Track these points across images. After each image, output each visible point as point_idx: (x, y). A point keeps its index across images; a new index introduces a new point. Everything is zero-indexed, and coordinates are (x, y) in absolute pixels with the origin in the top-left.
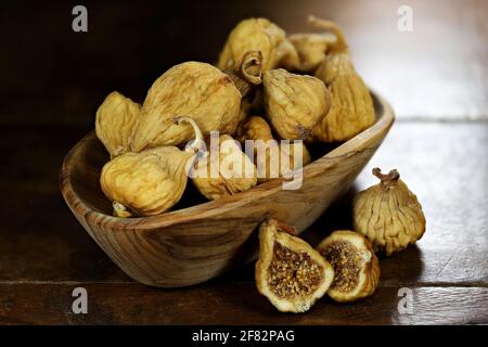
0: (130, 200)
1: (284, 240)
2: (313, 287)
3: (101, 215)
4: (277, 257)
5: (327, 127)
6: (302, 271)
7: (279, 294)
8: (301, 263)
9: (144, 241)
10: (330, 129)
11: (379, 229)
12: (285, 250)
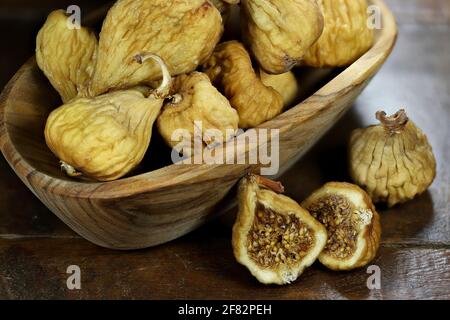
0: (81, 163)
1: (269, 200)
2: (302, 253)
3: (47, 178)
4: (259, 220)
5: (317, 50)
6: (288, 236)
7: (260, 263)
8: (287, 225)
9: (101, 211)
10: (322, 53)
11: (380, 178)
12: (269, 212)
